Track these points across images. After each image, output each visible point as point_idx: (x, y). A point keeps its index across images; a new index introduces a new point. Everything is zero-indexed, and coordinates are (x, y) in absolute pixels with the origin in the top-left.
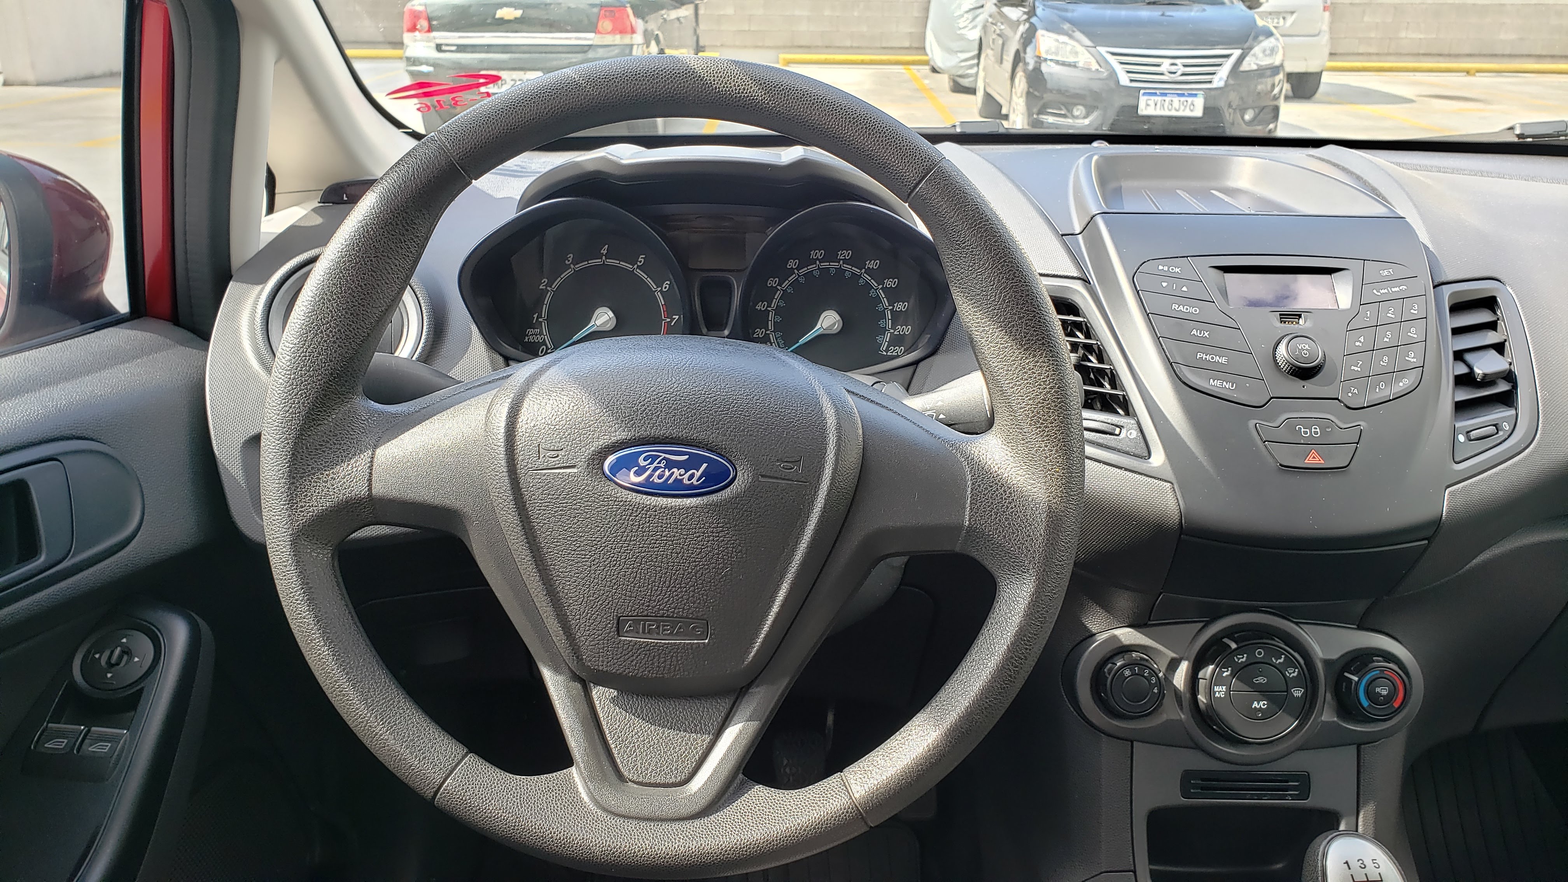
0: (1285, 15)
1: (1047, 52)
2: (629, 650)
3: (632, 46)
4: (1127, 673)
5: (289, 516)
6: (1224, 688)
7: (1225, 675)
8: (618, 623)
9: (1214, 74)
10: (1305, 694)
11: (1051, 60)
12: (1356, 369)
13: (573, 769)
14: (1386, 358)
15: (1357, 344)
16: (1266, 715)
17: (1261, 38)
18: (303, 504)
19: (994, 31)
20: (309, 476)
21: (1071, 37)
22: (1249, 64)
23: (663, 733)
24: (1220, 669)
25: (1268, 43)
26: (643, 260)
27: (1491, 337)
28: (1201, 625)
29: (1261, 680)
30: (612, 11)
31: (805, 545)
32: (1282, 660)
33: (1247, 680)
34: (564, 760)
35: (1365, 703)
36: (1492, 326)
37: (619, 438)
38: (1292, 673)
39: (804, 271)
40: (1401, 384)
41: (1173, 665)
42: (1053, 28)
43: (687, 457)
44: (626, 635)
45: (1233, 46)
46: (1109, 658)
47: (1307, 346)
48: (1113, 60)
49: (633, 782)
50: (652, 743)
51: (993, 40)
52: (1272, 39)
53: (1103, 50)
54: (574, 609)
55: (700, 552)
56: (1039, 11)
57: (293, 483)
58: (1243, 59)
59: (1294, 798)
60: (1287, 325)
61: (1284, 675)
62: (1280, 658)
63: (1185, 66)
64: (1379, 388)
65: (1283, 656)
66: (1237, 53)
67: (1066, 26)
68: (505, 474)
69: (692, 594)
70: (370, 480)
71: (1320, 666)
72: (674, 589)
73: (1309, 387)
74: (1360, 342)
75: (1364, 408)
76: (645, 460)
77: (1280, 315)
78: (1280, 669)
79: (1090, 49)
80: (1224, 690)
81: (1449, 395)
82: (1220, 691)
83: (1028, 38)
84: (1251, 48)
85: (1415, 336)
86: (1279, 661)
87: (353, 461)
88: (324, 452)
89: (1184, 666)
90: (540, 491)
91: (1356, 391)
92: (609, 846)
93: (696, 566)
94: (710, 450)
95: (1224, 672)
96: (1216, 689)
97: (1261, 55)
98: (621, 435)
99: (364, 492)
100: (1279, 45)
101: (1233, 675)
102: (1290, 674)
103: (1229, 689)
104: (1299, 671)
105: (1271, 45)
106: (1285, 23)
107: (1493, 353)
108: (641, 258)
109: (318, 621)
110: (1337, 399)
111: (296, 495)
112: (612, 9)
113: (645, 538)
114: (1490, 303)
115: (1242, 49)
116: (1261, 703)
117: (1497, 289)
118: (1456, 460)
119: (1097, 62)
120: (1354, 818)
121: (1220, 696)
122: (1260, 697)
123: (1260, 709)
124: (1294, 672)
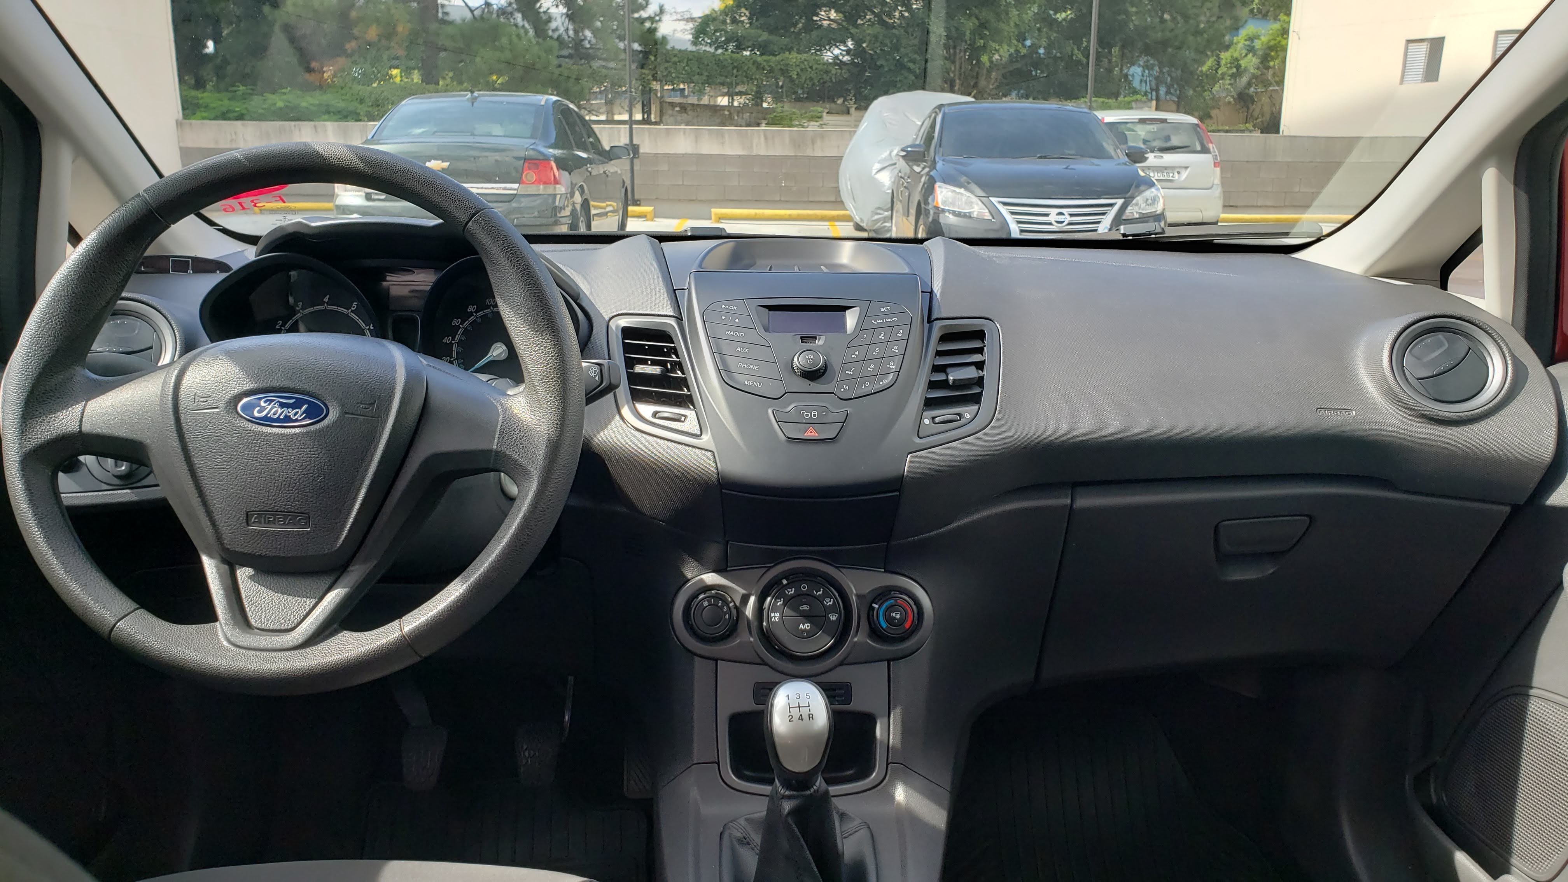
0: (1178, 170)
1: (944, 203)
2: (255, 536)
3: (555, 195)
4: (706, 603)
5: (20, 444)
6: (778, 614)
7: (778, 604)
8: (247, 517)
9: (1098, 223)
10: (839, 619)
11: (949, 211)
12: (849, 373)
13: (217, 624)
14: (872, 366)
15: (853, 356)
16: (810, 634)
17: (1142, 188)
18: (30, 436)
19: (903, 184)
20: (36, 418)
21: (966, 189)
22: (1132, 211)
23: (283, 598)
24: (775, 600)
25: (1150, 193)
26: (356, 306)
27: (977, 358)
28: (765, 570)
29: (805, 607)
30: (535, 163)
31: (377, 461)
32: (821, 593)
33: (795, 609)
34: (208, 615)
35: (884, 624)
36: (980, 351)
37: (248, 388)
38: (829, 602)
39: (480, 313)
40: (881, 383)
41: (745, 599)
42: (949, 180)
43: (294, 400)
44: (253, 525)
45: (1116, 196)
46: (695, 596)
47: (812, 357)
48: (1004, 210)
49: (258, 629)
50: (274, 604)
51: (901, 191)
52: (1153, 190)
53: (993, 199)
54: (217, 506)
55: (302, 465)
56: (939, 165)
57: (25, 422)
58: (1127, 207)
59: (841, 703)
60: (807, 344)
61: (823, 604)
62: (820, 591)
63: (1072, 215)
64: (865, 386)
65: (822, 589)
66: (1120, 202)
67: (964, 179)
68: (171, 413)
69: (297, 495)
70: (81, 421)
71: (853, 598)
72: (284, 491)
73: (815, 386)
74: (856, 355)
75: (852, 399)
76: (265, 402)
77: (801, 338)
78: (820, 599)
79: (981, 198)
80: (778, 615)
81: (919, 393)
82: (776, 616)
83: (929, 189)
84: (1133, 198)
85: (897, 351)
86: (819, 593)
87: (70, 409)
88: (50, 403)
89: (752, 599)
90: (194, 424)
91: (847, 388)
92: (231, 665)
93: (299, 475)
94: (311, 396)
95: (778, 602)
96: (773, 615)
97: (1143, 205)
98: (251, 386)
99: (76, 429)
100: (1159, 195)
101: (785, 604)
102: (827, 603)
103: (782, 616)
104: (834, 601)
105: (1152, 195)
106: (1179, 177)
107: (973, 368)
108: (355, 305)
109: (35, 515)
110: (833, 393)
111: (26, 430)
112: (536, 161)
113: (264, 455)
114: (980, 335)
115: (1125, 198)
116: (806, 625)
117: (983, 325)
118: (920, 436)
119: (990, 212)
120: (887, 719)
121: (777, 620)
122: (805, 620)
123: (805, 630)
124: (830, 601)
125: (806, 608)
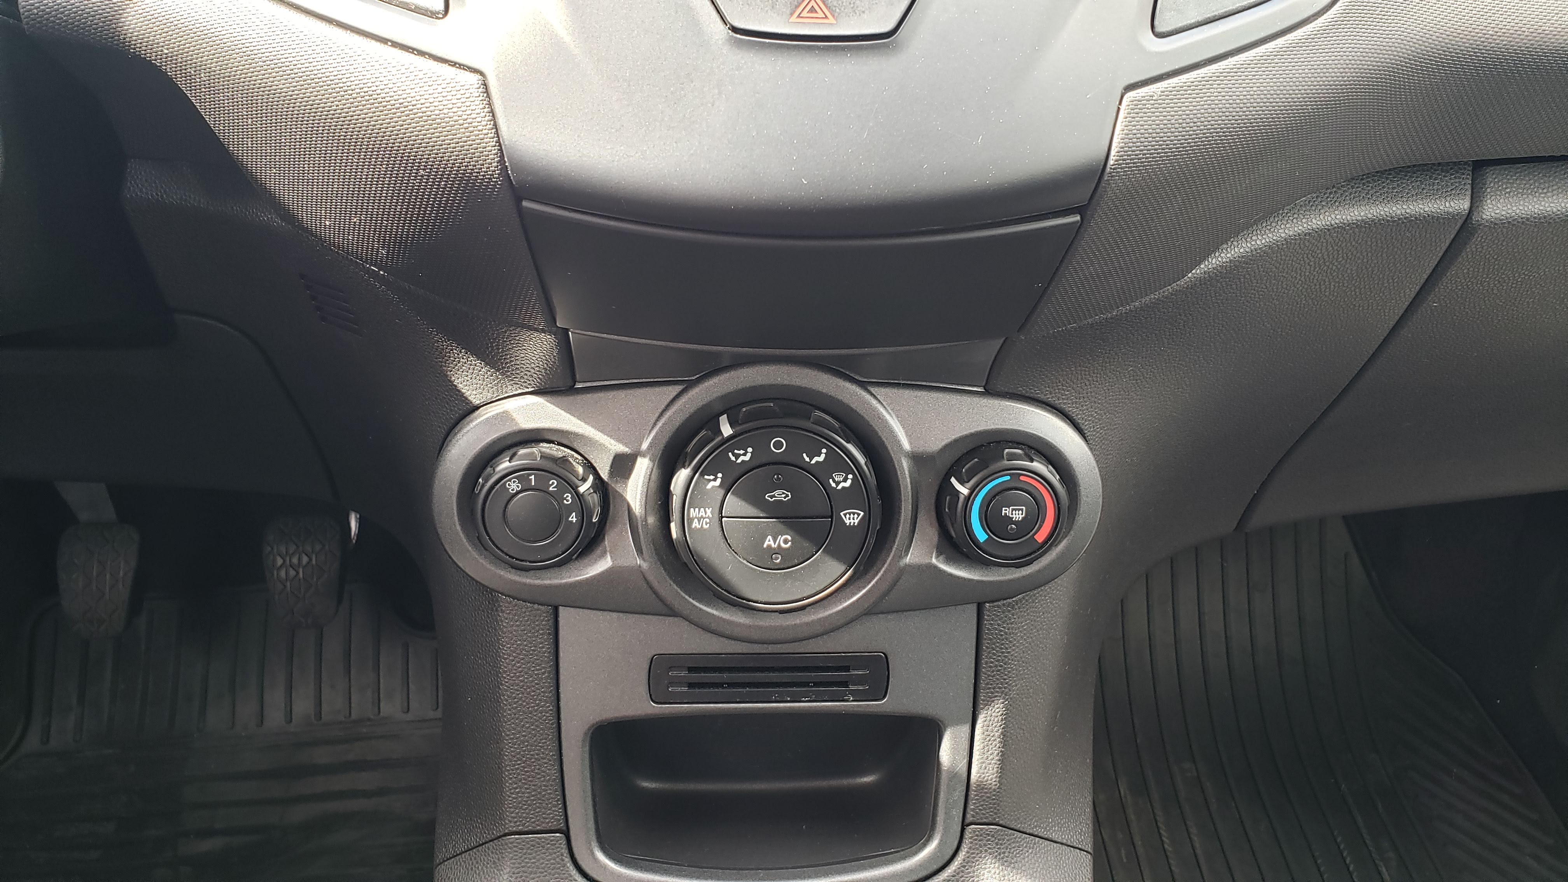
4: (512, 487)
10: (866, 521)
16: (791, 559)
24: (702, 476)
28: (674, 389)
33: (755, 498)
35: (981, 535)
41: (624, 465)
46: (489, 459)
59: (860, 696)
61: (826, 487)
71: (904, 466)
78: (821, 474)
80: (710, 513)
82: (703, 517)
89: (643, 467)
96: (693, 513)
101: (727, 487)
103: (720, 515)
104: (855, 477)
116: (781, 539)
120: (966, 728)
121: (705, 526)
122: (780, 527)
123: (779, 550)
124: (845, 480)
125: (782, 498)
